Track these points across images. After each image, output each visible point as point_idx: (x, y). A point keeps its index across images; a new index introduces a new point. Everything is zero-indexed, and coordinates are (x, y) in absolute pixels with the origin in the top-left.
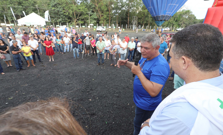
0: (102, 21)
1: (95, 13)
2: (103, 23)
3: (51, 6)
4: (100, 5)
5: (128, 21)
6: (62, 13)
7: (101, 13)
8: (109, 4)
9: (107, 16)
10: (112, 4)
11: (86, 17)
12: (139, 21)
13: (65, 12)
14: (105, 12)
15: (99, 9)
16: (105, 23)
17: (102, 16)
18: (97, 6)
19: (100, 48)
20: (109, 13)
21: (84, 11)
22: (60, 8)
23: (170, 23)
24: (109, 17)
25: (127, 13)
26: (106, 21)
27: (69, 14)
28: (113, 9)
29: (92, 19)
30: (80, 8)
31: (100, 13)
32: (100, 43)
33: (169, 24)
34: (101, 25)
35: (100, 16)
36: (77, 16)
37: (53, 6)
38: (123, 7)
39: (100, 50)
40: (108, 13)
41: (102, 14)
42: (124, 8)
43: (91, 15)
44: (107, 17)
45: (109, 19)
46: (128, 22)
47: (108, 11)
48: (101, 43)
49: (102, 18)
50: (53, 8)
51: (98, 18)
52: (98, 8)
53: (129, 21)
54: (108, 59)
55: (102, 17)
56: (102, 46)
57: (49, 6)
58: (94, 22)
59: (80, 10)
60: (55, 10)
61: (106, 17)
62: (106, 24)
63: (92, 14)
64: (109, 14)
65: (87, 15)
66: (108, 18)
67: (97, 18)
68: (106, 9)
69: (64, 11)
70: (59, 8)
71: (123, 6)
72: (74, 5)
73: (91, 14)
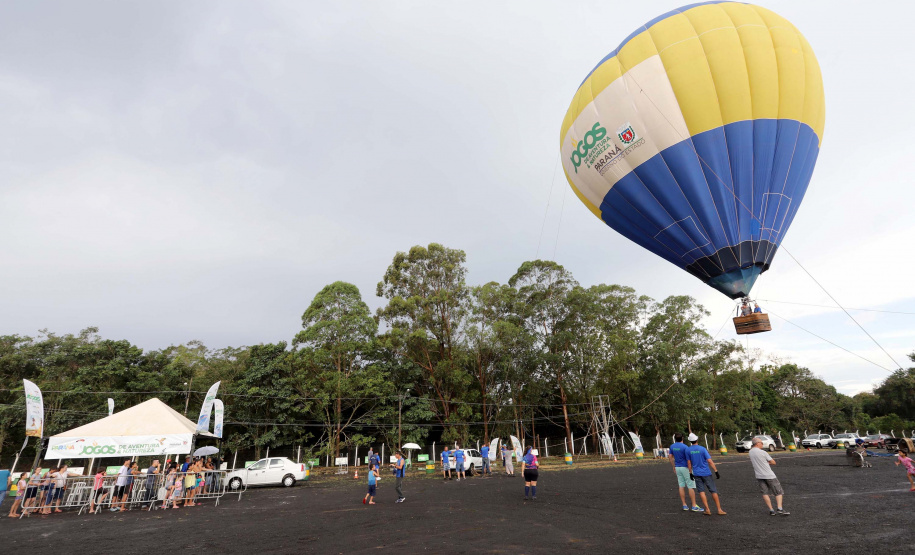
0: (454, 431)
1: (425, 398)
2: (460, 436)
3: (248, 383)
4: (442, 368)
5: (564, 421)
6: (285, 405)
7: (446, 396)
8: (479, 361)
9: (474, 408)
11: (384, 414)
13: (297, 403)
14: (464, 391)
15: (440, 383)
16: (467, 437)
17: (453, 407)
18: (432, 373)
20: (481, 395)
21: (378, 394)
22: (283, 386)
24: (482, 412)
26: (472, 426)
27: (313, 408)
29: (410, 423)
30: (363, 382)
31: (443, 397)
35: (443, 411)
36: (346, 413)
37: (254, 383)
38: (533, 368)
40: (476, 393)
41: (453, 401)
42: (537, 375)
43: (406, 408)
44: (474, 412)
47: (475, 386)
49: (451, 418)
50: (254, 390)
51: (436, 418)
52: (436, 379)
55: (450, 411)
57: (239, 382)
59: (362, 388)
60: (261, 395)
61: (470, 410)
63: (414, 404)
64: (480, 399)
65: (389, 407)
66: (478, 415)
67: (432, 418)
68: (468, 382)
69: (296, 397)
70: (278, 387)
71: (531, 367)
72: (339, 372)
73: (408, 403)
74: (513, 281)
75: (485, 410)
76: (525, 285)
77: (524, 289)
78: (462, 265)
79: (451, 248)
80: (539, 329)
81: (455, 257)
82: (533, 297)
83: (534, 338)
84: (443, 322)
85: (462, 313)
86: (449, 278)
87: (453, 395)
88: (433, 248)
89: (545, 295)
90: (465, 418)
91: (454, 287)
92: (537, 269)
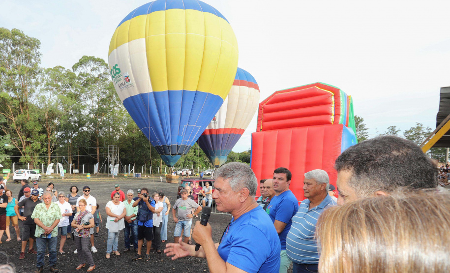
0: (28, 157)
2: (32, 160)
4: (21, 119)
5: (97, 155)
7: (24, 136)
8: (47, 117)
9: (42, 145)
10: (53, 117)
12: (124, 157)
14: (35, 134)
15: (19, 128)
16: (36, 160)
17: (28, 143)
18: (14, 121)
19: (45, 223)
20: (47, 138)
23: (189, 160)
24: (47, 147)
25: (94, 137)
26: (41, 155)
28: (58, 129)
31: (22, 137)
32: (46, 209)
33: (187, 161)
34: (23, 166)
35: (21, 145)
38: (84, 125)
39: (46, 228)
40: (43, 136)
41: (28, 140)
42: (85, 129)
44: (42, 147)
45: (47, 152)
46: (97, 158)
47: (44, 132)
48: (48, 208)
49: (27, 149)
51: (16, 149)
52: (17, 125)
53: (100, 156)
54: (62, 252)
55: (26, 146)
56: (52, 216)
58: (3, 160)
61: (39, 145)
62: (39, 163)
64: (46, 141)
66: (45, 149)
67: (13, 149)
68: (39, 129)
71: (81, 124)
74: (75, 67)
75: (49, 147)
76: (83, 71)
77: (81, 74)
78: (38, 50)
79: (29, 36)
80: (89, 102)
81: (33, 44)
82: (88, 81)
83: (84, 107)
84: (23, 89)
85: (37, 84)
86: (28, 58)
87: (29, 136)
88: (16, 33)
89: (95, 80)
90: (36, 150)
91: (32, 65)
92: (92, 62)
